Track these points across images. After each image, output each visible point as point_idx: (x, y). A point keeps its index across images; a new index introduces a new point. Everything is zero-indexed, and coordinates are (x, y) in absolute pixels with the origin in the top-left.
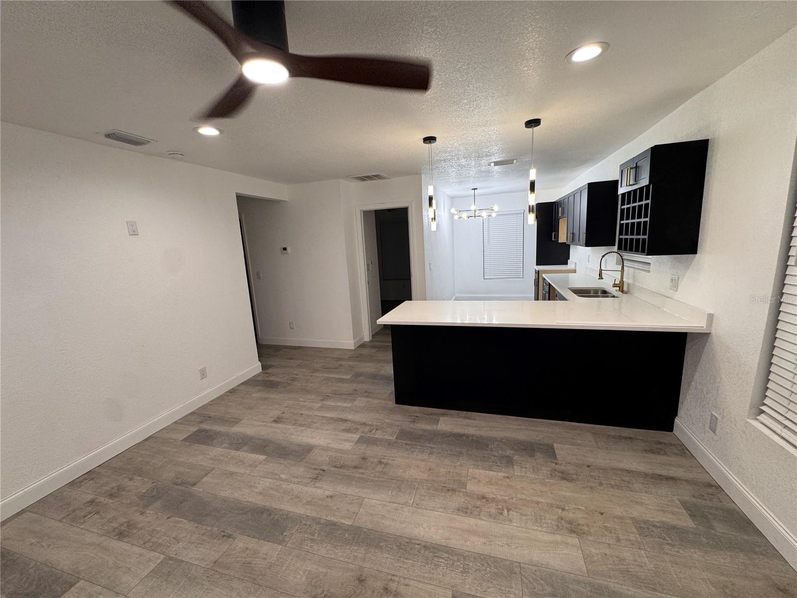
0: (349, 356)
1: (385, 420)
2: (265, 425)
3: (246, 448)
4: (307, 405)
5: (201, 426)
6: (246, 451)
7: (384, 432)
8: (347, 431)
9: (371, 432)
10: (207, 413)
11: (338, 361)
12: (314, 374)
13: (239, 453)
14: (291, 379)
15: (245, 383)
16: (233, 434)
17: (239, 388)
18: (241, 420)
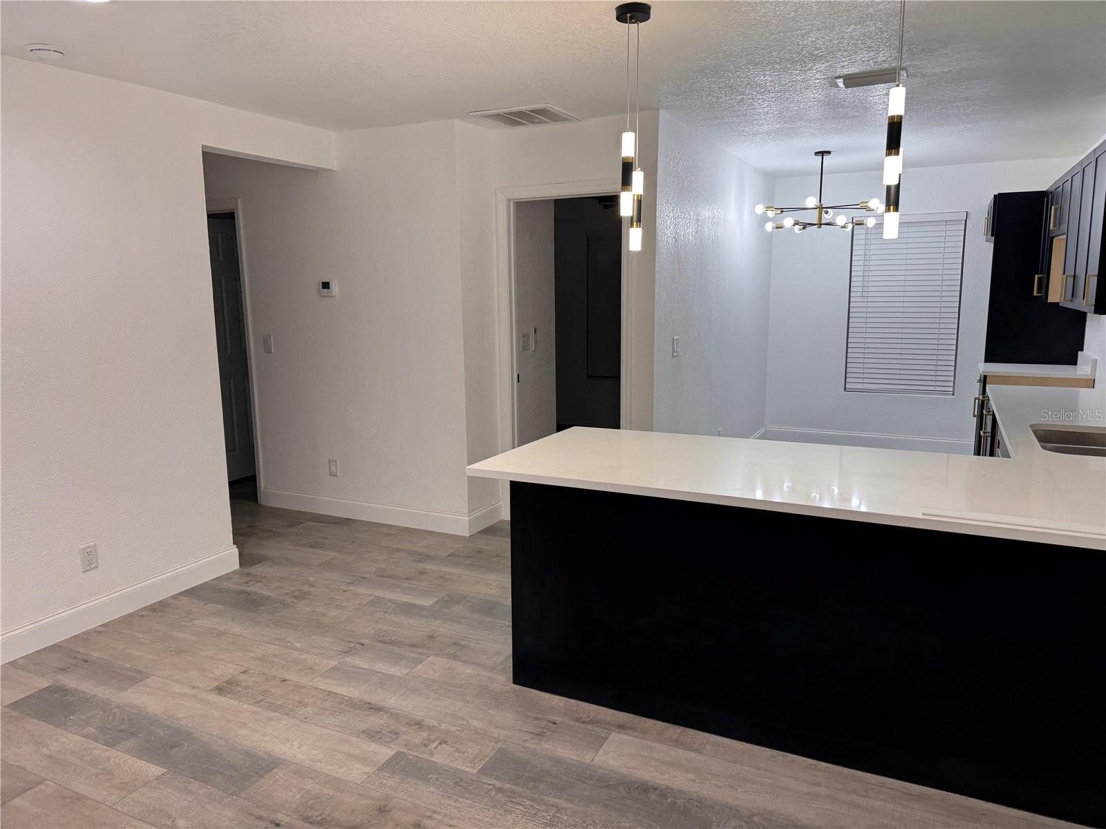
0: (452, 551)
1: (470, 721)
2: (194, 696)
3: (131, 743)
4: (306, 660)
5: (60, 677)
6: (128, 751)
7: (457, 750)
8: (373, 735)
9: (426, 745)
10: (82, 650)
11: (420, 561)
12: (352, 588)
13: (111, 752)
14: (296, 594)
15: (191, 593)
16: (118, 707)
17: (175, 602)
18: (147, 676)
